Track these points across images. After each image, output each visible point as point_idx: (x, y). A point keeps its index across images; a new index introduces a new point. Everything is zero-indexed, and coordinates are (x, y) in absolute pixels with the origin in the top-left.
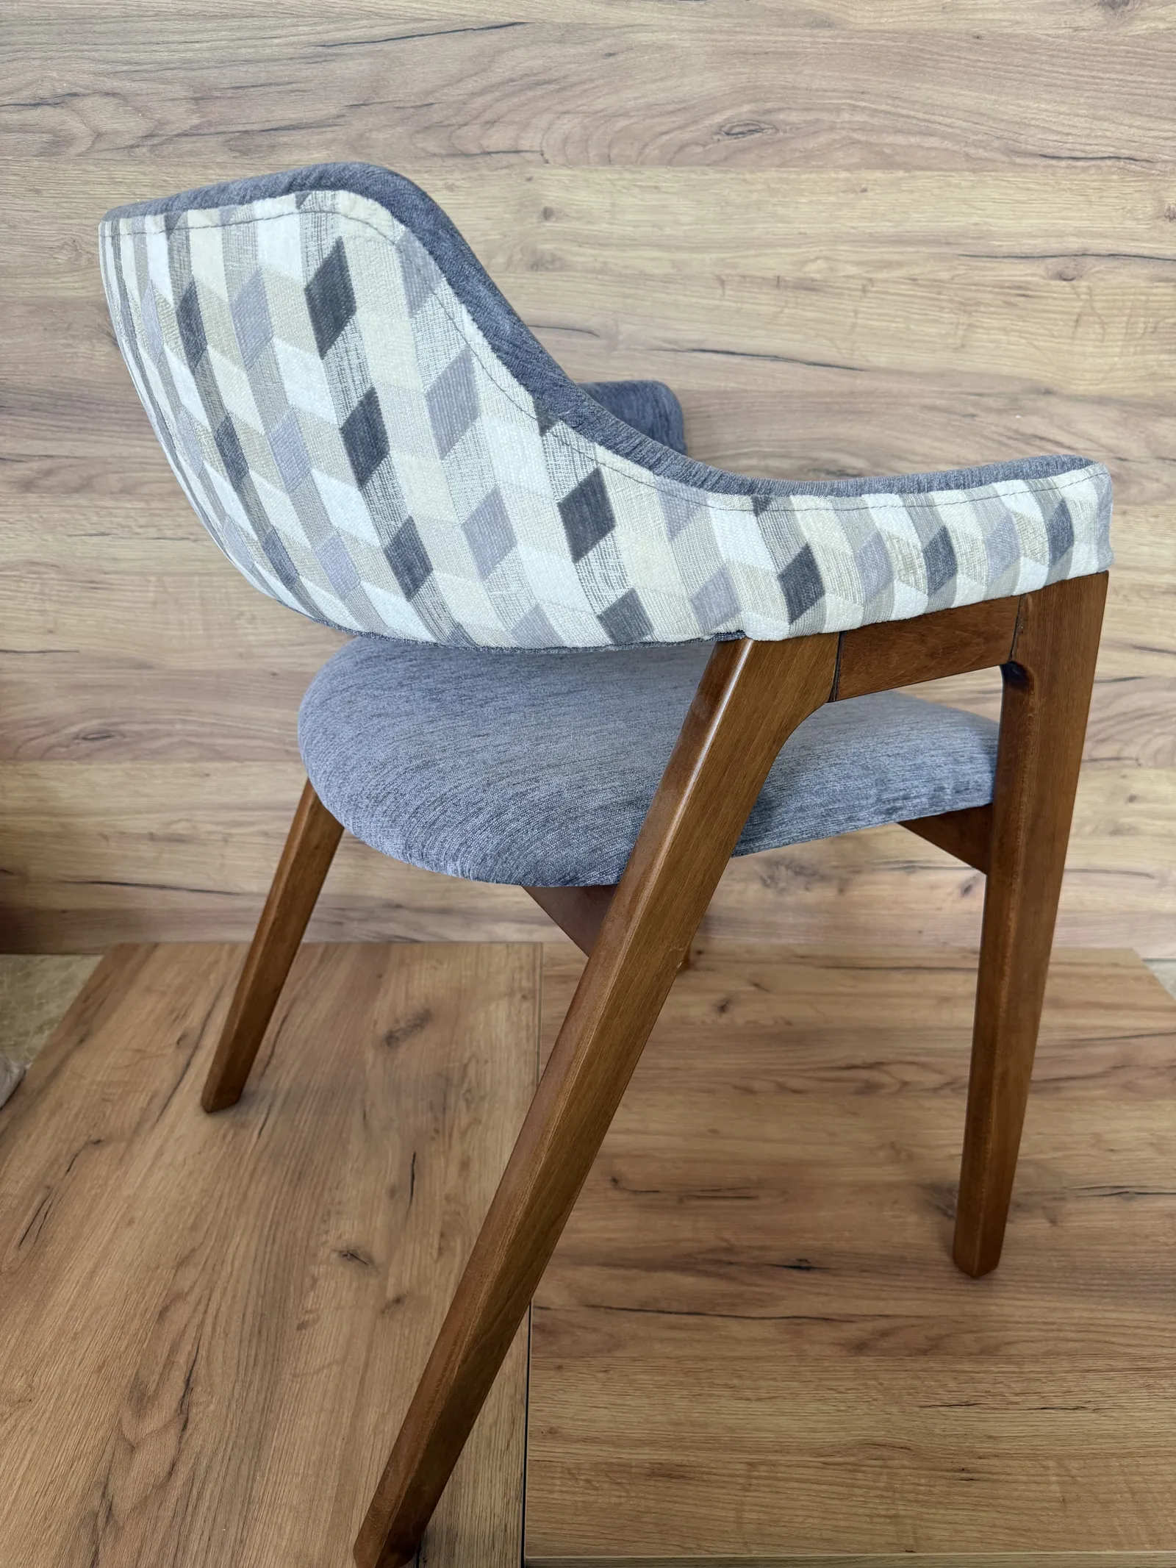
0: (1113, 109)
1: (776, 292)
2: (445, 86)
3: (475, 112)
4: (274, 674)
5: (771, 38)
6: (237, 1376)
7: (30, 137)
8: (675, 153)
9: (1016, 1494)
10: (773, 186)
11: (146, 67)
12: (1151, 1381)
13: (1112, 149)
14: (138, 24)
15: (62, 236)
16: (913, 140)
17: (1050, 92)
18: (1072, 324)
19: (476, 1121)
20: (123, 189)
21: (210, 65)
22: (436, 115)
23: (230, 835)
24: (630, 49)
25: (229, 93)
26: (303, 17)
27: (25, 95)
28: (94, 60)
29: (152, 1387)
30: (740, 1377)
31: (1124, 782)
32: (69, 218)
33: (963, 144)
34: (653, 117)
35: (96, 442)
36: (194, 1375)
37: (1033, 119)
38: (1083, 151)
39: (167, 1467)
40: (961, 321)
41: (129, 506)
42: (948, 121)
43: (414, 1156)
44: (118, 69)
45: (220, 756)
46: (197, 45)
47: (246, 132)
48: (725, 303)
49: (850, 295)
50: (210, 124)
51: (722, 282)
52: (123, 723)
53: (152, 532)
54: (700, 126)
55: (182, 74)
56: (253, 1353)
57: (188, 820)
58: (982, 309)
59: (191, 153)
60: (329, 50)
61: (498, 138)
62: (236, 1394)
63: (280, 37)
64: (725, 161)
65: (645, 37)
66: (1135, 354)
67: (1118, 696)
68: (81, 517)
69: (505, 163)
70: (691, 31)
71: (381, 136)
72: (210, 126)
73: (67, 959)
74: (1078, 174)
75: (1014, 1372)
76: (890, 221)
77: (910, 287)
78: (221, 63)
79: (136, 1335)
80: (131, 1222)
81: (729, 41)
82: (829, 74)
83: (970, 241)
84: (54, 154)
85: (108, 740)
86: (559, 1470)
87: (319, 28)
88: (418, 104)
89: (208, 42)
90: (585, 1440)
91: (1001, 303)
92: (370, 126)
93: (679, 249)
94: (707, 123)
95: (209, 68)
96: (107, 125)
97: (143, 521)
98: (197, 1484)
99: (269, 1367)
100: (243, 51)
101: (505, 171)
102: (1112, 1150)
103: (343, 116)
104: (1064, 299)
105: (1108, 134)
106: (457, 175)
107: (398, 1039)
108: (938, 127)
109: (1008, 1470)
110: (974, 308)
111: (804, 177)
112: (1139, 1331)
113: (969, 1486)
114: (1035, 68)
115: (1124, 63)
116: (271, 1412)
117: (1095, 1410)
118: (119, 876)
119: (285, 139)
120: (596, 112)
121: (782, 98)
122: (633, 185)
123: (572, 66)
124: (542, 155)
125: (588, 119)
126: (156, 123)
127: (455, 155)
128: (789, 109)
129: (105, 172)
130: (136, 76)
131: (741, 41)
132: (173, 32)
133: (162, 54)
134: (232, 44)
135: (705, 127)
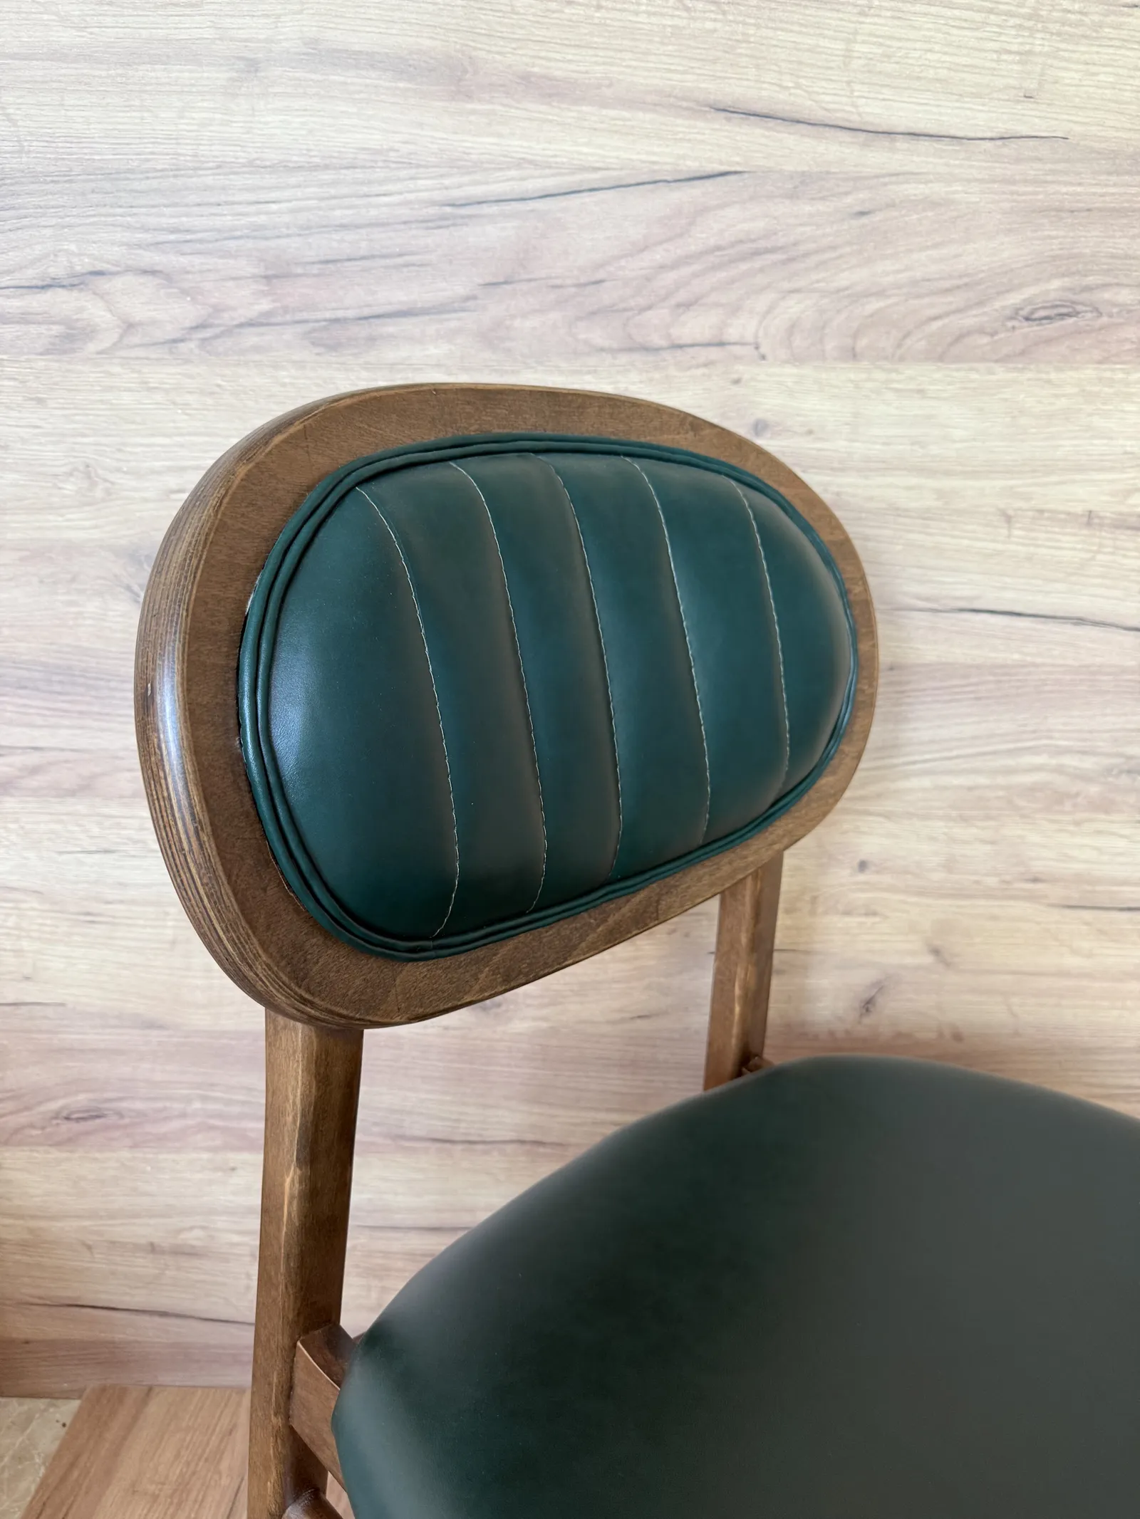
1: (1085, 532)
2: (621, 257)
3: (662, 292)
5: (1099, 190)
7: (33, 329)
8: (951, 344)
10: (1088, 388)
11: (199, 236)
14: (194, 180)
15: (72, 460)
20: (158, 397)
21: (290, 232)
22: (607, 295)
24: (891, 205)
25: (315, 269)
26: (426, 167)
27: (29, 275)
28: (128, 227)
32: (84, 435)
34: (919, 296)
35: (103, 730)
44: (162, 238)
46: (274, 207)
47: (337, 320)
48: (1012, 547)
50: (286, 310)
51: (1009, 519)
52: (120, 1099)
54: (986, 309)
55: (250, 244)
57: (203, 1228)
59: (257, 349)
60: (459, 211)
61: (695, 326)
63: (391, 194)
64: (1021, 356)
65: (913, 190)
68: (76, 828)
69: (703, 360)
70: (981, 181)
71: (528, 324)
72: (286, 312)
73: (29, 1404)
78: (307, 229)
81: (1036, 193)
84: (65, 352)
85: (98, 1121)
87: (447, 182)
88: (583, 280)
89: (289, 201)
92: (513, 312)
93: (948, 473)
94: (997, 304)
96: (141, 314)
100: (338, 213)
101: (701, 371)
103: (474, 298)
106: (634, 376)
118: (103, 1299)
120: (838, 291)
121: (1108, 270)
122: (886, 388)
123: (808, 229)
124: (757, 348)
125: (826, 301)
126: (211, 310)
127: (630, 350)
128: (1118, 284)
129: (135, 375)
130: (186, 248)
131: (1054, 194)
132: (240, 190)
133: (224, 218)
134: (323, 204)
135: (996, 310)
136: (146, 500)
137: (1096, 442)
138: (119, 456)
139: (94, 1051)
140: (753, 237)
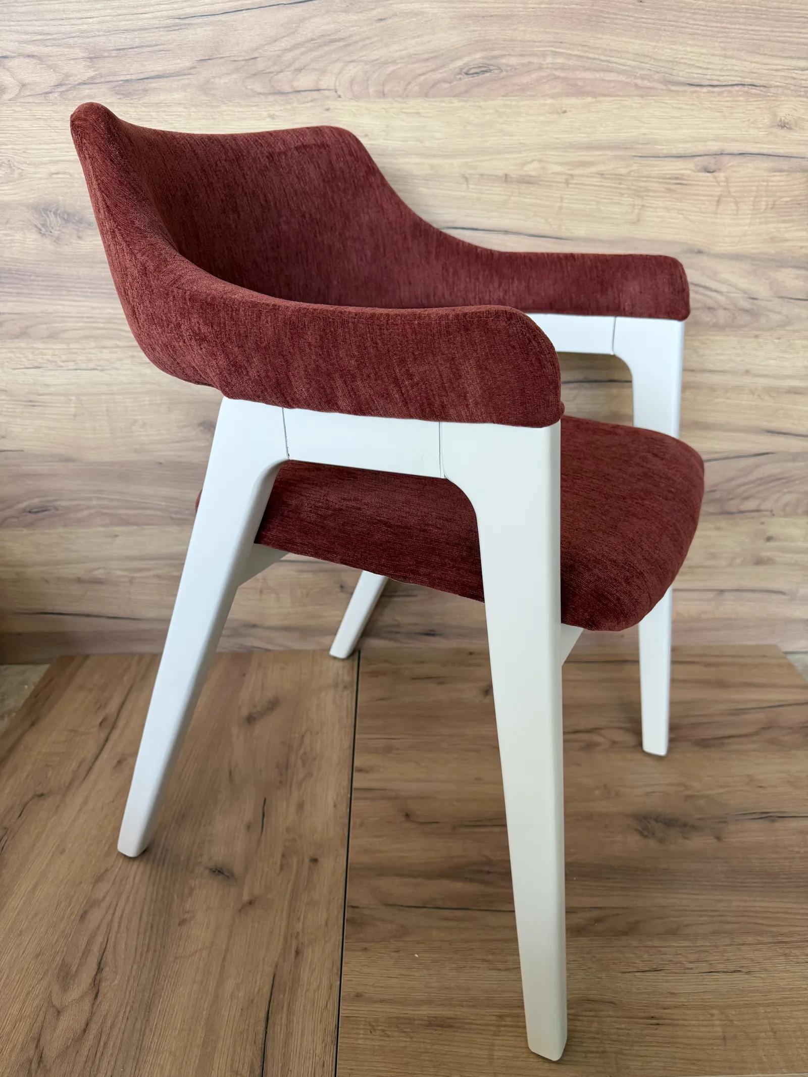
0: (738, 50)
1: (504, 185)
2: (265, 45)
3: (287, 63)
4: (161, 463)
5: (495, 5)
6: (135, 959)
8: (431, 88)
9: (690, 1034)
10: (500, 110)
11: (55, 36)
12: (787, 951)
13: (739, 79)
14: (48, 6)
16: (598, 75)
17: (694, 39)
18: (715, 203)
19: (309, 775)
20: (42, 123)
21: (101, 33)
22: (260, 65)
23: (133, 578)
24: (395, 15)
25: (114, 53)
28: (18, 32)
29: (74, 969)
30: (493, 953)
31: (762, 526)
33: (633, 77)
34: (413, 63)
35: (30, 302)
36: (104, 959)
37: (682, 58)
38: (718, 80)
39: (83, 1026)
40: (636, 203)
41: (54, 347)
42: (622, 61)
43: (265, 800)
44: (35, 38)
45: (126, 522)
46: (91, 20)
47: (127, 81)
48: (470, 194)
49: (558, 187)
50: (101, 76)
51: (466, 179)
52: (56, 500)
53: (72, 365)
54: (446, 69)
55: (80, 41)
56: (146, 943)
57: (104, 568)
58: (651, 194)
59: (89, 96)
60: (182, 22)
61: (305, 81)
62: (134, 973)
63: (148, 13)
64: (465, 93)
66: (760, 223)
67: (757, 466)
68: (20, 355)
69: (309, 99)
71: (222, 81)
72: (102, 77)
73: (23, 667)
74: (715, 97)
75: (689, 947)
76: (583, 133)
77: (599, 180)
78: (108, 32)
79: (64, 931)
80: (63, 851)
81: (465, 8)
82: (537, 30)
83: (640, 146)
85: (47, 513)
86: (363, 1023)
87: (175, 6)
88: (247, 58)
89: (98, 17)
90: (382, 1001)
91: (664, 190)
92: (214, 75)
93: (435, 156)
94: (451, 66)
95: (99, 36)
96: (28, 79)
97: (64, 358)
98: (104, 1038)
99: (158, 953)
100: (123, 23)
101: (309, 105)
102: (761, 787)
103: (195, 68)
104: (709, 186)
105: (736, 68)
106: (277, 108)
107: (255, 719)
108: (614, 65)
109: (684, 1017)
110: (645, 194)
111: (522, 103)
112: (779, 915)
113: (656, 1029)
114: (682, 22)
115: (746, 17)
116: (158, 984)
117: (748, 973)
118: (57, 609)
119: (154, 85)
120: (373, 61)
121: (505, 47)
122: (402, 112)
123: (355, 28)
124: (336, 92)
125: (367, 66)
126: (63, 76)
127: (274, 94)
128: (509, 55)
129: (28, 112)
130: (48, 43)
131: (474, 8)
132: (72, 11)
133: (66, 27)
134: (115, 19)
135: (451, 69)
136: (40, 179)
137: (505, 138)
138: (24, 155)
139: (40, 475)
140: (329, 33)
